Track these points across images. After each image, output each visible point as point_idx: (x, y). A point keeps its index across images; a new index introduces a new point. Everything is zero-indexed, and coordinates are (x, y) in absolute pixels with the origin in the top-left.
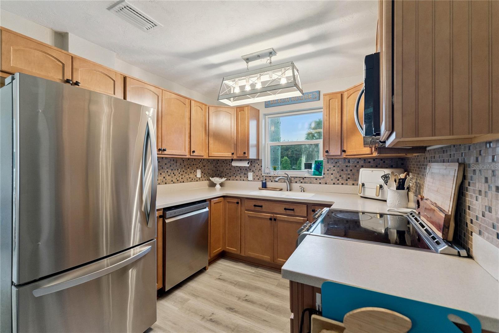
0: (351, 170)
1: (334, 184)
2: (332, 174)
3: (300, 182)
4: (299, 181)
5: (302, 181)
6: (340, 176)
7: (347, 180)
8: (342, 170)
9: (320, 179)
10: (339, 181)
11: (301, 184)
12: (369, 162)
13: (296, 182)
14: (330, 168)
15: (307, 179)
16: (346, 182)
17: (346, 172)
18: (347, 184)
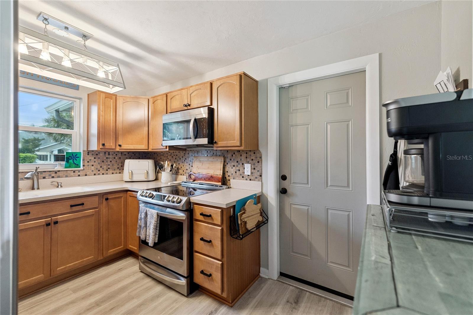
0: (111, 161)
1: (95, 174)
2: (93, 165)
3: (51, 177)
4: (50, 175)
5: (53, 175)
6: (101, 167)
7: (107, 170)
8: (103, 162)
9: (79, 171)
10: (99, 172)
11: (53, 179)
12: (125, 155)
13: (44, 178)
14: (90, 160)
15: (61, 173)
16: (107, 172)
17: (107, 163)
18: (107, 174)
